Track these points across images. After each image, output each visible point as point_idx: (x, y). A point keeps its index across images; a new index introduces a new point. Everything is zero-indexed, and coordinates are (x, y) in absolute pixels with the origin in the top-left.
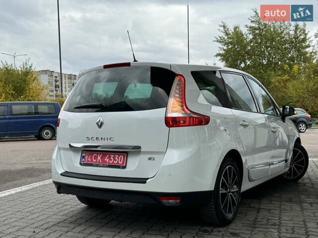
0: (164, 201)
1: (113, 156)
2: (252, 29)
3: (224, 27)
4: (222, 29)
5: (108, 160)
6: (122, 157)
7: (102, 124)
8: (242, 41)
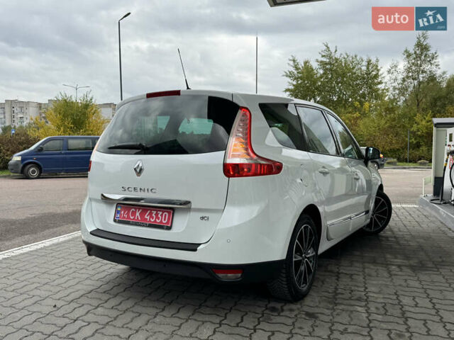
0: (220, 275)
1: (155, 212)
2: (323, 64)
3: (294, 61)
4: (292, 63)
5: (148, 218)
6: (167, 214)
7: (141, 170)
8: (312, 76)
